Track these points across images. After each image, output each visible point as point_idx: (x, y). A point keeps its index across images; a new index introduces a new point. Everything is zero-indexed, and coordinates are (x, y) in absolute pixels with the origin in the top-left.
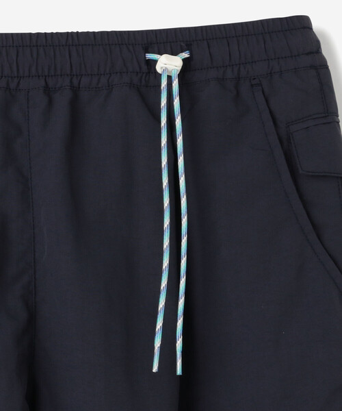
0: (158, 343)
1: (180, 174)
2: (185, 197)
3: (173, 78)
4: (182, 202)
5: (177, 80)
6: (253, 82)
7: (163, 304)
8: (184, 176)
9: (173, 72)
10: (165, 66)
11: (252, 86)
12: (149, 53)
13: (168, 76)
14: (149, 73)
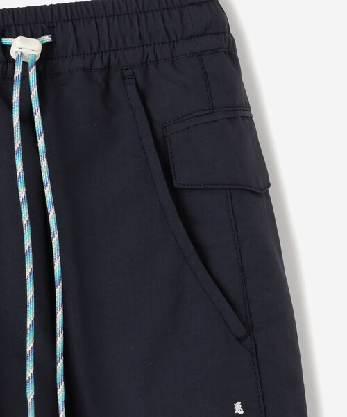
0: (30, 394)
1: (45, 183)
2: (53, 210)
3: (30, 65)
4: (50, 217)
5: (34, 68)
6: (126, 73)
7: (32, 345)
8: (49, 185)
9: (30, 58)
10: (21, 50)
11: (124, 77)
12: (5, 37)
13: (23, 62)
14: (7, 62)
